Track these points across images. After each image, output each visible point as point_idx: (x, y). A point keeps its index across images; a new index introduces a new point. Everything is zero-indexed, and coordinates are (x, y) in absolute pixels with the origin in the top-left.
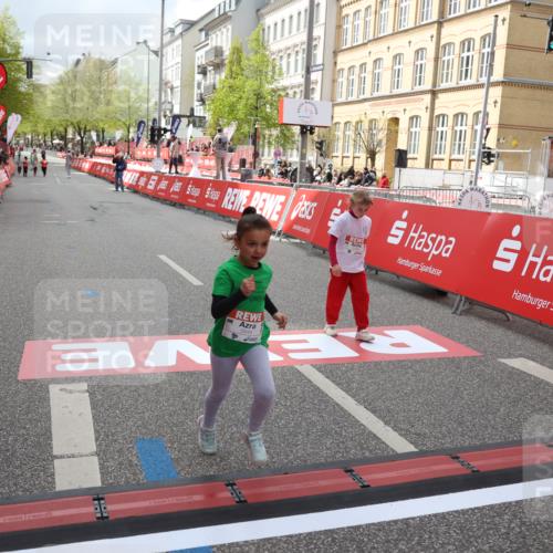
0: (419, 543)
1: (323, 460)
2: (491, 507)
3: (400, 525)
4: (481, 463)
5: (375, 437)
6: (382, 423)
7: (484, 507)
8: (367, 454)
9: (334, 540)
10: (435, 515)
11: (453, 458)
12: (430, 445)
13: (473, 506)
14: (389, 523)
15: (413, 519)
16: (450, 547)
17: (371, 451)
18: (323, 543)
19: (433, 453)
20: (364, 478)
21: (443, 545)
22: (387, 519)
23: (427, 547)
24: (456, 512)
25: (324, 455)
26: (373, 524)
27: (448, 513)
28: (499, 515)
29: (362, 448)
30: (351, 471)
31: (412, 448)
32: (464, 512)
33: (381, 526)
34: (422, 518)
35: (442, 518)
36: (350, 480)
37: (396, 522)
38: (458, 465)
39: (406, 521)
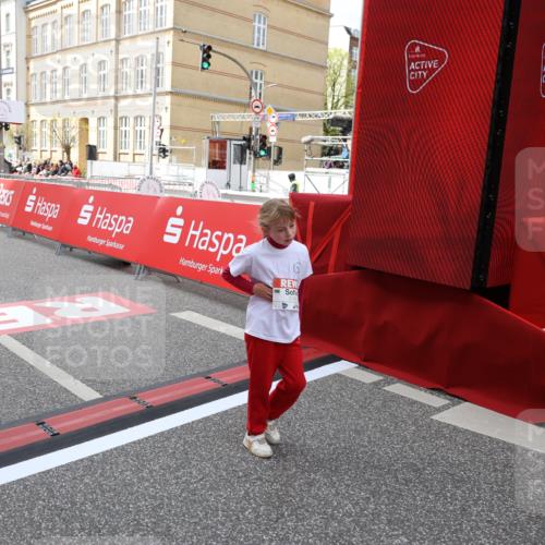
0: (101, 475)
1: (17, 418)
2: (162, 434)
3: (86, 463)
4: (154, 400)
5: (66, 390)
6: (72, 378)
7: (156, 435)
8: (58, 406)
9: (25, 487)
10: (116, 449)
11: (131, 398)
12: (112, 391)
13: (146, 436)
14: (76, 463)
15: (97, 455)
16: (128, 473)
17: (61, 403)
18: (15, 492)
19: (115, 397)
20: (54, 427)
21: (121, 473)
22: (74, 460)
23: (109, 477)
24: (134, 443)
25: (19, 412)
26: (62, 466)
27: (127, 445)
28: (168, 439)
29: (54, 402)
30: (43, 423)
31: (97, 396)
32: (139, 442)
33: (68, 467)
34: (104, 454)
35: (121, 450)
36: (42, 431)
37: (82, 460)
38: (136, 404)
39: (91, 459)
